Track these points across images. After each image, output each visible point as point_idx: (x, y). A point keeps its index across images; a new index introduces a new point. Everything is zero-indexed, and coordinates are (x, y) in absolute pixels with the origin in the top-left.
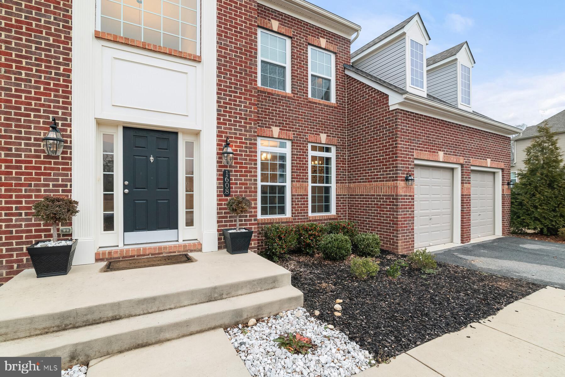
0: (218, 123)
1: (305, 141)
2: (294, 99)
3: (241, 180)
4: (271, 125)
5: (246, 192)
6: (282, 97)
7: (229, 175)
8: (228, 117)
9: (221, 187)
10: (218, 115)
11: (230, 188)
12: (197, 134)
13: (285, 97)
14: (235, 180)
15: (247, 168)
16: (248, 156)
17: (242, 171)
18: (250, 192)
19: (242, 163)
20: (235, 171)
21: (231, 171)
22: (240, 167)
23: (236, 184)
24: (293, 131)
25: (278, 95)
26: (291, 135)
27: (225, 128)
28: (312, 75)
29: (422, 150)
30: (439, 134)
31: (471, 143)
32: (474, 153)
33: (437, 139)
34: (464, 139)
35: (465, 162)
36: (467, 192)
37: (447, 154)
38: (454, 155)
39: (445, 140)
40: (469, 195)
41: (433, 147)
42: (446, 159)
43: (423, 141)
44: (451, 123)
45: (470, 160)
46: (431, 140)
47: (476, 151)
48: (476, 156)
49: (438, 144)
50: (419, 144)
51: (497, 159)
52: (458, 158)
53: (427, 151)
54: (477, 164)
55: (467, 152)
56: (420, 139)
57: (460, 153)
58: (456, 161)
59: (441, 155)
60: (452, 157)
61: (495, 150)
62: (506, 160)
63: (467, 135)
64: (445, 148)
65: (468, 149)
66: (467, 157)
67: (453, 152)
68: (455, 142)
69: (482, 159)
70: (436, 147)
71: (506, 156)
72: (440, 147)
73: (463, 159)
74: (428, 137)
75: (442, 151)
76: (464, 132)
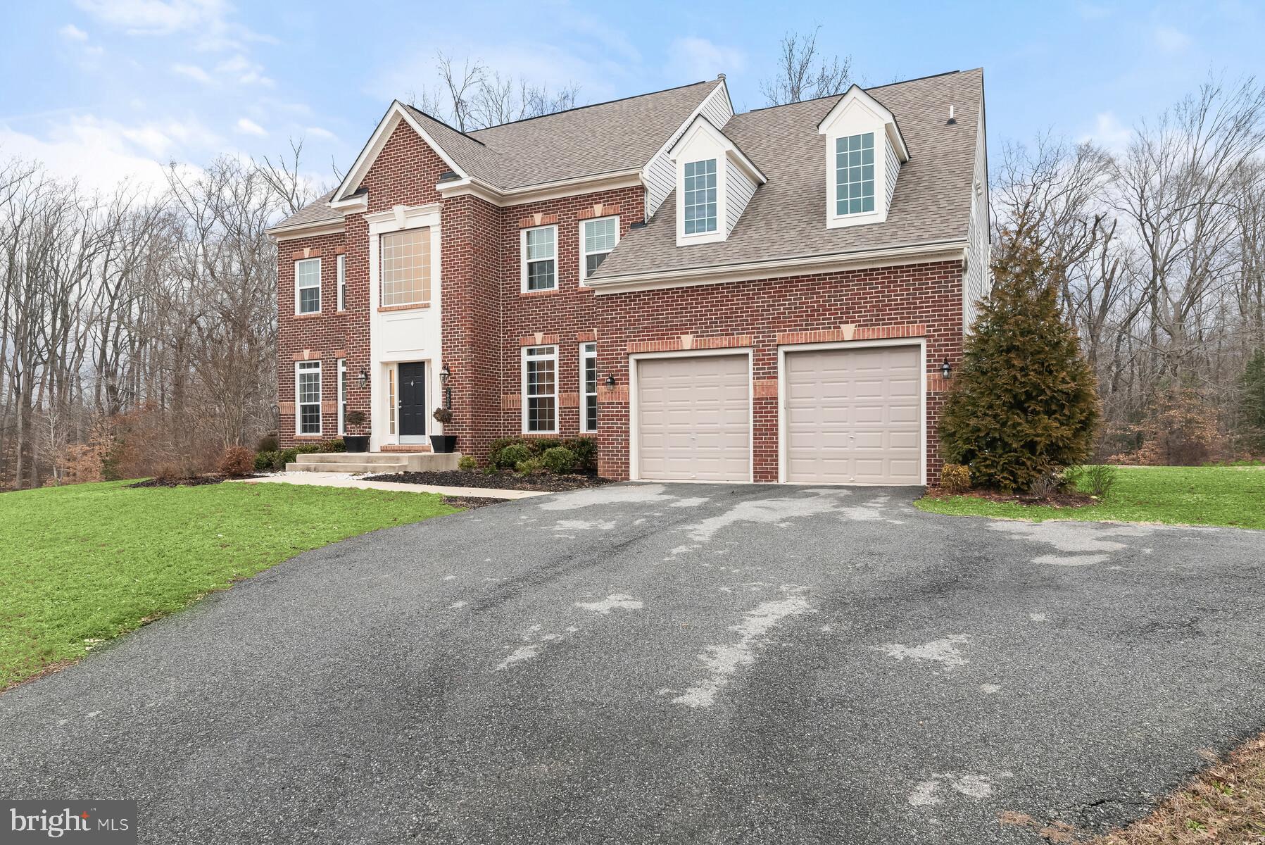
0: (443, 350)
1: (575, 342)
2: (561, 295)
3: (459, 395)
4: (534, 331)
5: (462, 405)
6: (546, 297)
7: (450, 392)
8: (449, 345)
9: (445, 402)
10: (443, 344)
11: (451, 402)
12: (429, 361)
13: (550, 296)
14: (454, 395)
15: (463, 384)
17: (459, 388)
19: (459, 381)
20: (455, 388)
21: (452, 388)
22: (458, 385)
23: (455, 398)
25: (542, 296)
26: (557, 338)
27: (447, 354)
28: (587, 256)
29: (645, 340)
30: (681, 309)
31: (778, 305)
32: (789, 322)
33: (677, 317)
34: (752, 303)
35: (757, 342)
36: (764, 394)
37: (703, 336)
38: (723, 335)
39: (697, 316)
40: (771, 399)
41: (668, 332)
42: (701, 343)
43: (646, 328)
44: (713, 285)
45: (774, 336)
46: (663, 322)
47: (798, 317)
48: (795, 326)
49: (680, 325)
50: (638, 332)
51: (889, 319)
52: (734, 338)
53: (654, 339)
54: (800, 339)
55: (764, 323)
56: (639, 324)
57: (742, 329)
58: (729, 344)
59: (687, 341)
60: (717, 339)
61: (876, 302)
62: (939, 316)
63: (763, 293)
64: (699, 328)
65: (769, 319)
66: (764, 332)
67: (721, 330)
68: (727, 313)
69: (819, 329)
70: (676, 329)
71: (939, 306)
72: (686, 329)
73: (750, 338)
74: (655, 319)
75: (691, 333)
76: (754, 290)
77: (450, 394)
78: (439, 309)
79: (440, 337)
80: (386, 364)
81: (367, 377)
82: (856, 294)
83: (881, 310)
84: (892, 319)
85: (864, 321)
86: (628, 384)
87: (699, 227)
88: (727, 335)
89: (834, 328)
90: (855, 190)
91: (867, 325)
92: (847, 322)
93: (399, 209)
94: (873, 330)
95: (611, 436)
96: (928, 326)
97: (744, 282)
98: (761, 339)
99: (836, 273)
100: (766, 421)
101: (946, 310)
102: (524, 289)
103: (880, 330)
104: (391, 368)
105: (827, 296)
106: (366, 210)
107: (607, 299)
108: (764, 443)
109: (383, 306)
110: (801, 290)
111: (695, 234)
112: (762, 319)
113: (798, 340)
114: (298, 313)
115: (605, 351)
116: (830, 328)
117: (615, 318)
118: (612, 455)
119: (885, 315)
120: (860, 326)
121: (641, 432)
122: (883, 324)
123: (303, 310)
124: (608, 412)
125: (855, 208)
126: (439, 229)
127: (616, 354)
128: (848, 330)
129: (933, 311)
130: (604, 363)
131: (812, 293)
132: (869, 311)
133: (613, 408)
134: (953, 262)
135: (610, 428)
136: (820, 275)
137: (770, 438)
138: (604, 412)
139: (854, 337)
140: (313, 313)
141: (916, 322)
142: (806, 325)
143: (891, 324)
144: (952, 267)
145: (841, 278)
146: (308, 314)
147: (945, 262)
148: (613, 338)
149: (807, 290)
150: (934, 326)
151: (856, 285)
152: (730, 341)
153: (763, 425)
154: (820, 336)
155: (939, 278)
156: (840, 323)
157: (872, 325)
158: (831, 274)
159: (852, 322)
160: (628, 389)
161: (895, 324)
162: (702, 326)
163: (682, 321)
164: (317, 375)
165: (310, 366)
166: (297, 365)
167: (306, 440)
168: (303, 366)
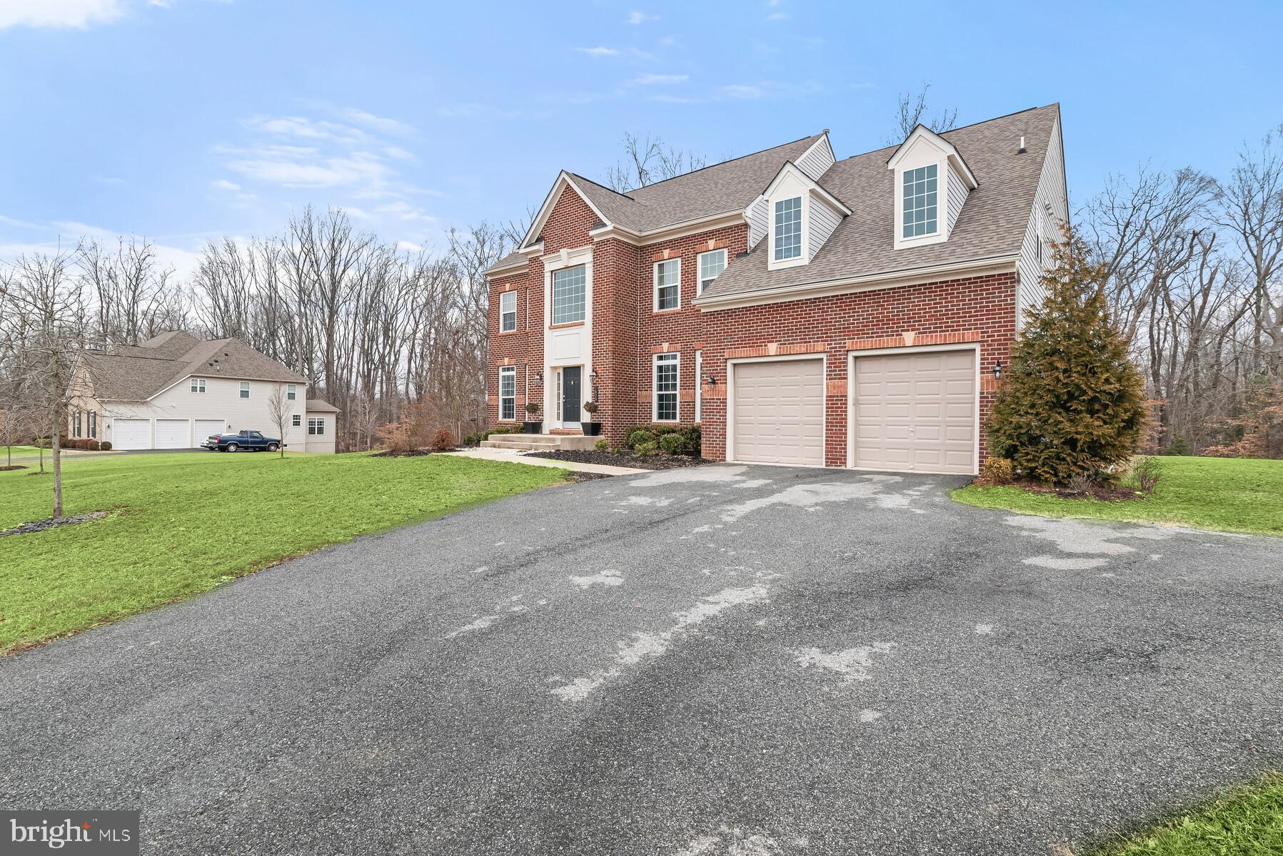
3: (603, 392)
9: (593, 397)
10: (593, 353)
11: (597, 397)
14: (600, 392)
15: (606, 383)
17: (604, 386)
19: (603, 381)
21: (599, 386)
22: (602, 384)
23: (601, 394)
25: (668, 314)
27: (596, 360)
28: (703, 282)
29: (739, 348)
30: (768, 322)
31: (848, 317)
32: (858, 331)
33: (765, 329)
34: (826, 315)
35: (830, 348)
36: (835, 392)
37: (785, 344)
38: (802, 343)
39: (781, 327)
40: (841, 396)
41: (757, 341)
42: (784, 350)
43: (740, 338)
44: (794, 301)
45: (845, 343)
46: (753, 333)
47: (865, 326)
48: (863, 334)
49: (767, 335)
50: (734, 341)
51: (945, 327)
52: (810, 345)
53: (746, 347)
54: (866, 346)
55: (836, 333)
56: (734, 335)
57: (818, 338)
58: (807, 350)
59: (773, 348)
60: (797, 346)
61: (934, 312)
62: (992, 323)
63: (836, 307)
64: (782, 337)
65: (840, 328)
66: (836, 340)
67: (801, 339)
68: (805, 325)
69: (883, 336)
70: (764, 339)
71: (993, 314)
72: (772, 338)
73: (824, 345)
74: (747, 330)
75: (776, 341)
76: (828, 304)
77: (596, 390)
78: (591, 326)
79: (591, 348)
81: (542, 378)
82: (917, 306)
83: (939, 319)
84: (949, 327)
85: (923, 329)
86: (726, 383)
87: (786, 254)
88: (805, 342)
89: (897, 335)
90: (920, 215)
91: (926, 333)
92: (908, 330)
93: (564, 252)
94: (932, 336)
95: (712, 425)
96: (982, 333)
97: (820, 298)
98: (833, 346)
99: (899, 288)
100: (836, 415)
101: (999, 318)
102: (656, 309)
103: (938, 337)
104: (559, 371)
105: (891, 308)
106: (542, 254)
107: (710, 315)
108: (834, 433)
109: (553, 324)
110: (868, 303)
111: (784, 260)
112: (834, 329)
113: (864, 346)
114: (501, 331)
115: (708, 357)
116: (893, 335)
117: (716, 330)
118: (713, 441)
119: (943, 323)
120: (919, 333)
121: (736, 423)
122: (940, 332)
123: (505, 329)
124: (710, 406)
125: (920, 231)
126: (591, 265)
127: (717, 360)
128: (909, 337)
129: (987, 319)
130: (707, 367)
131: (877, 306)
132: (928, 320)
133: (713, 402)
134: (1007, 274)
135: (711, 419)
136: (885, 290)
137: (839, 430)
138: (707, 406)
139: (914, 342)
140: (511, 332)
141: (971, 329)
142: (872, 333)
143: (948, 331)
144: (1005, 279)
145: (903, 292)
146: (507, 332)
147: (999, 275)
148: (714, 346)
149: (873, 303)
150: (988, 332)
151: (917, 298)
152: (807, 348)
153: (834, 419)
154: (884, 343)
155: (993, 289)
156: (902, 331)
157: (930, 332)
158: (894, 289)
159: (913, 330)
160: (726, 387)
161: (952, 331)
162: (785, 337)
163: (769, 332)
164: (513, 377)
165: (508, 370)
166: (501, 369)
167: (505, 424)
168: (504, 370)
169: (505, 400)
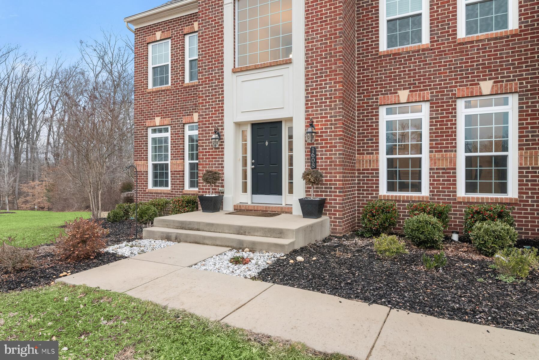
0: (307, 108)
1: (451, 98)
2: (431, 50)
3: (326, 155)
4: (398, 89)
5: (331, 165)
6: (413, 52)
7: (315, 151)
8: (314, 101)
9: (308, 162)
10: (307, 101)
11: (316, 162)
12: (290, 120)
13: (418, 51)
14: (321, 155)
15: (332, 143)
16: (333, 132)
17: (327, 147)
18: (335, 165)
19: (327, 140)
20: (321, 147)
21: (318, 147)
22: (325, 143)
23: (322, 158)
24: (430, 89)
25: (408, 52)
26: (427, 94)
27: (312, 111)
77: (315, 153)
78: (303, 64)
79: (303, 94)
80: (238, 125)
81: (220, 138)
102: (384, 47)
104: (244, 128)
109: (237, 66)
114: (150, 86)
123: (154, 84)
140: (164, 87)
146: (159, 87)
164: (166, 138)
165: (160, 131)
166: (150, 130)
167: (157, 193)
168: (154, 131)
169: (155, 166)
